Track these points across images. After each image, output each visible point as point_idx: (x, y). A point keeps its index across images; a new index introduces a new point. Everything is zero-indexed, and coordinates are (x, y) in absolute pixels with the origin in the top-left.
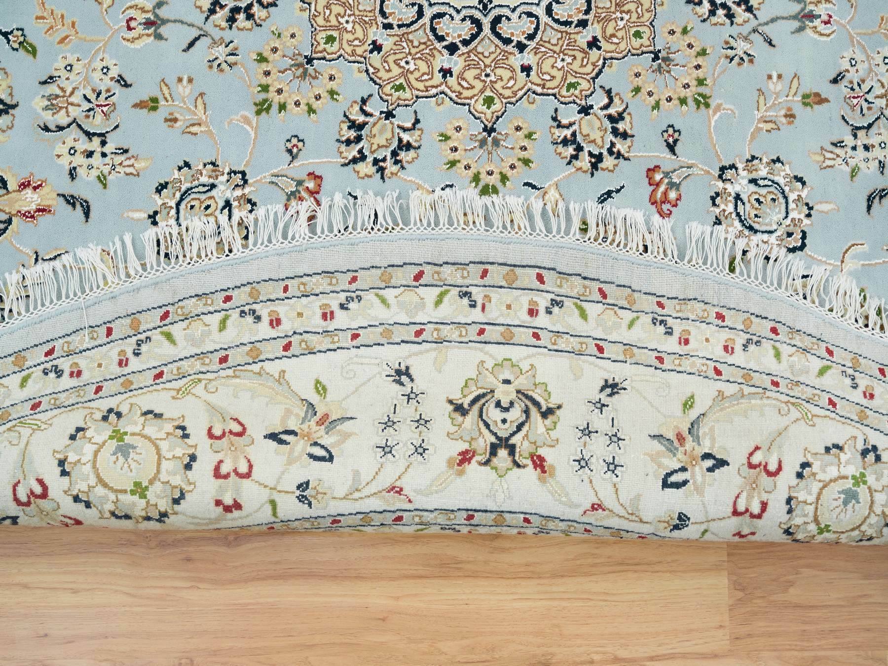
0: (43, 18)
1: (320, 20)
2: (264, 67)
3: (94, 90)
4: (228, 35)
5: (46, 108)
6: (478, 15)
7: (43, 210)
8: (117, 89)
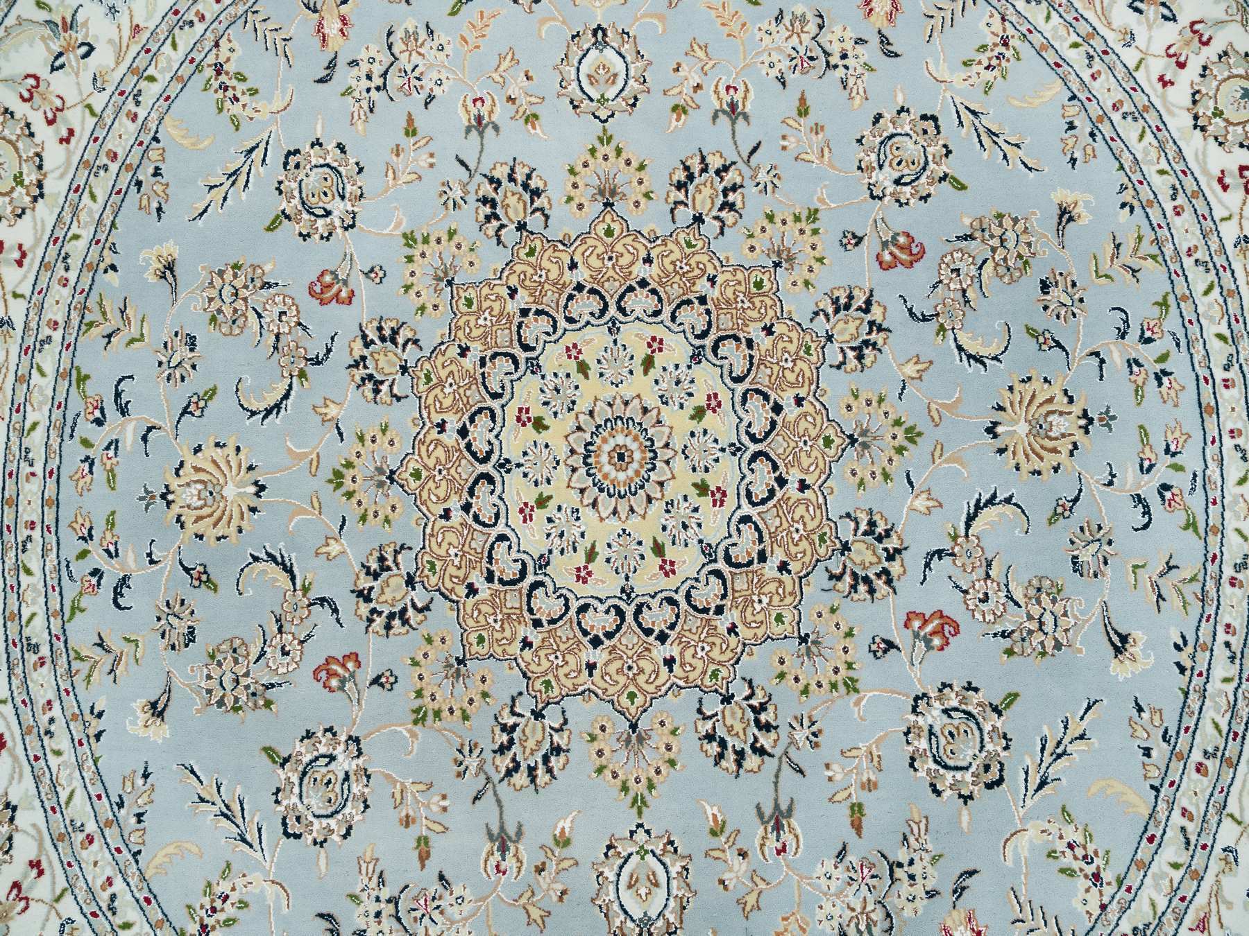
0: (482, 17)
1: (486, 291)
2: (445, 238)
3: (421, 74)
4: (471, 198)
5: (407, 31)
6: (494, 458)
7: (324, 40)
8: (423, 95)
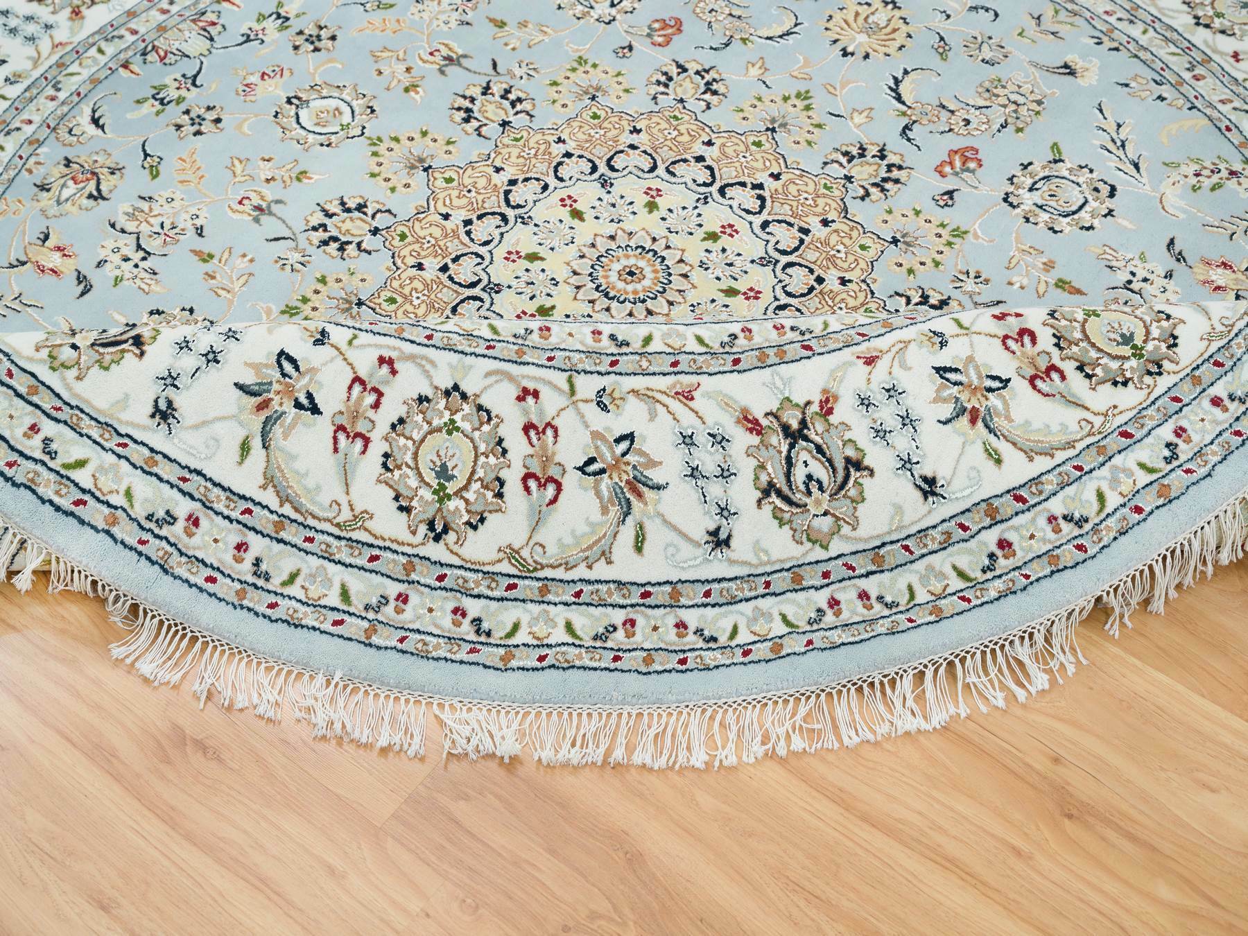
0: (184, 161)
1: (396, 284)
2: (319, 286)
3: (173, 224)
4: (311, 250)
5: (127, 214)
7: (55, 272)
8: (191, 232)
